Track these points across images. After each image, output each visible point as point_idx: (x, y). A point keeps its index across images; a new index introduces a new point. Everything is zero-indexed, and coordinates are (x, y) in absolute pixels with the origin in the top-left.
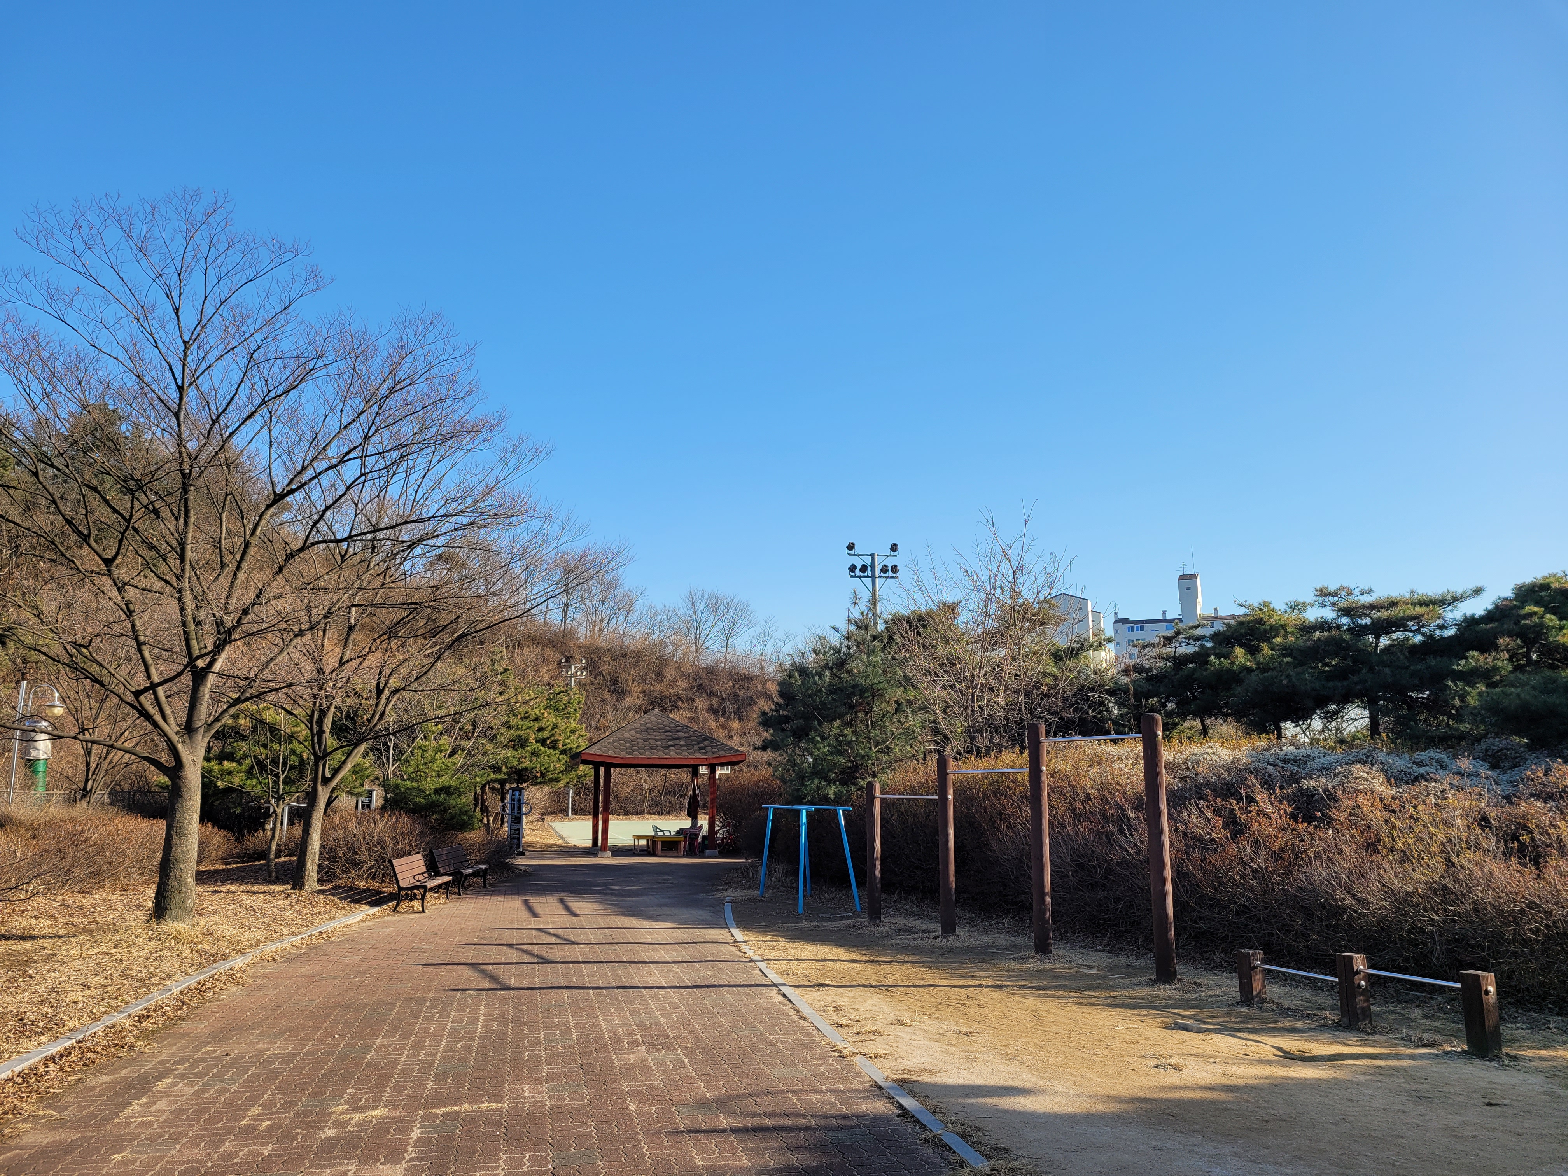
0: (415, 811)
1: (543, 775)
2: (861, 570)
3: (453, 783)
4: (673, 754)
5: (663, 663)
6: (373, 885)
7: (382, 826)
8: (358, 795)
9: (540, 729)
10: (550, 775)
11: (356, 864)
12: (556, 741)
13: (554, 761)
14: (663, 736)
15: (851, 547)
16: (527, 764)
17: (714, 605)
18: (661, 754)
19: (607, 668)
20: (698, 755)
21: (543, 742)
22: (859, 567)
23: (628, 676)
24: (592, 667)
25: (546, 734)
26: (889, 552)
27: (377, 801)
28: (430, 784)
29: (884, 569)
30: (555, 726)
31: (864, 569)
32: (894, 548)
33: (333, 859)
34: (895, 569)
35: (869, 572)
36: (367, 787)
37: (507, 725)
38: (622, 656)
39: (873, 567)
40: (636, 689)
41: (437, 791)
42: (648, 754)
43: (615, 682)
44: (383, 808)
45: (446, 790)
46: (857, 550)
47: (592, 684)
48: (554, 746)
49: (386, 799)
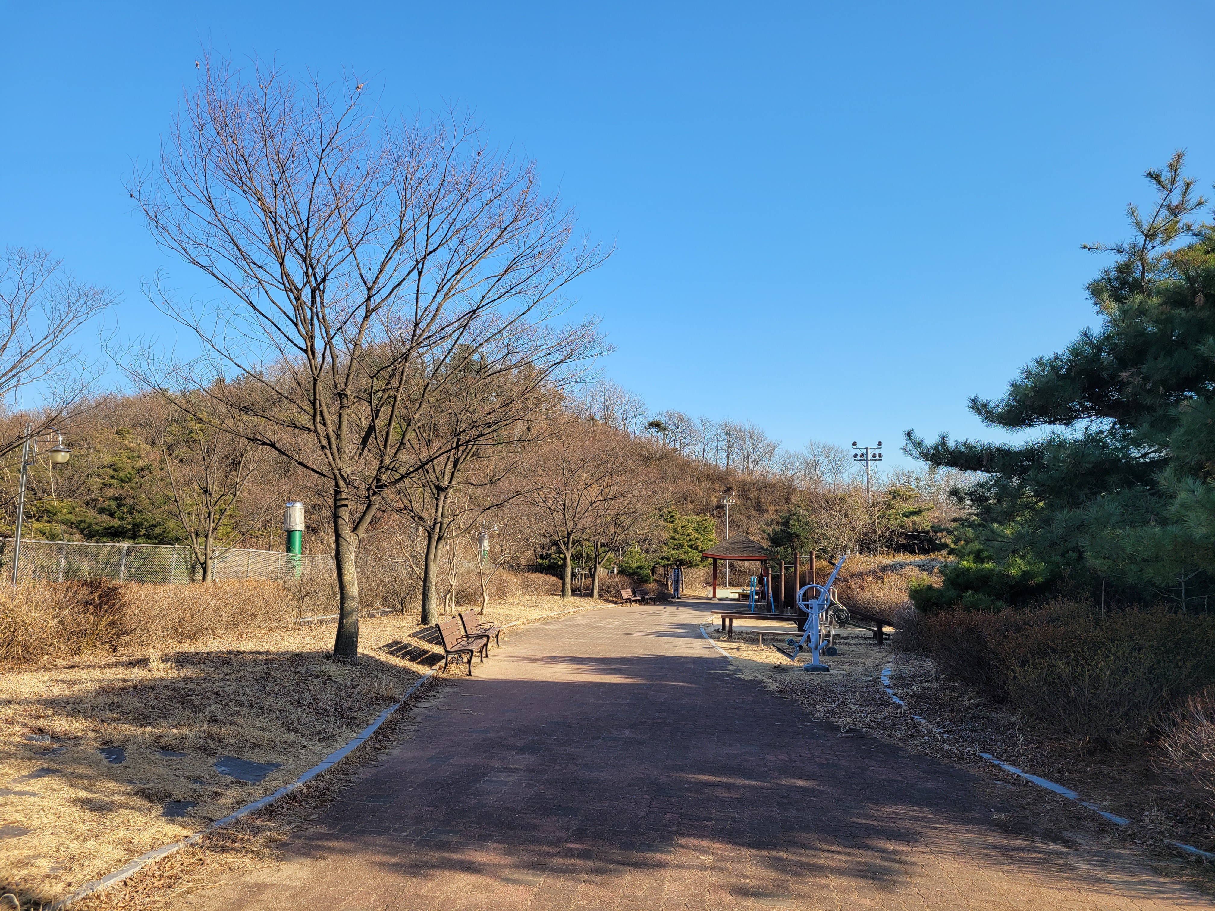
0: (629, 575)
1: (691, 563)
2: (861, 457)
3: (642, 565)
4: (745, 555)
5: (790, 491)
6: (615, 599)
7: (617, 579)
8: (609, 569)
9: (690, 540)
10: (694, 563)
11: (609, 592)
12: (698, 546)
13: (696, 556)
14: (742, 546)
15: (854, 444)
16: (682, 557)
17: (827, 452)
18: (740, 555)
19: (753, 495)
20: (757, 555)
21: (691, 547)
22: (859, 455)
23: (766, 500)
24: (743, 493)
25: (693, 543)
26: (877, 446)
27: (616, 572)
28: (634, 566)
29: (874, 456)
30: (697, 539)
31: (862, 455)
32: (880, 444)
33: (602, 590)
34: (880, 455)
35: (865, 458)
36: (612, 566)
37: (673, 538)
38: (764, 486)
39: (867, 455)
40: (771, 508)
41: (637, 568)
42: (733, 554)
43: (759, 504)
44: (618, 574)
45: (639, 567)
46: (858, 446)
47: (745, 505)
48: (696, 548)
49: (619, 571)
